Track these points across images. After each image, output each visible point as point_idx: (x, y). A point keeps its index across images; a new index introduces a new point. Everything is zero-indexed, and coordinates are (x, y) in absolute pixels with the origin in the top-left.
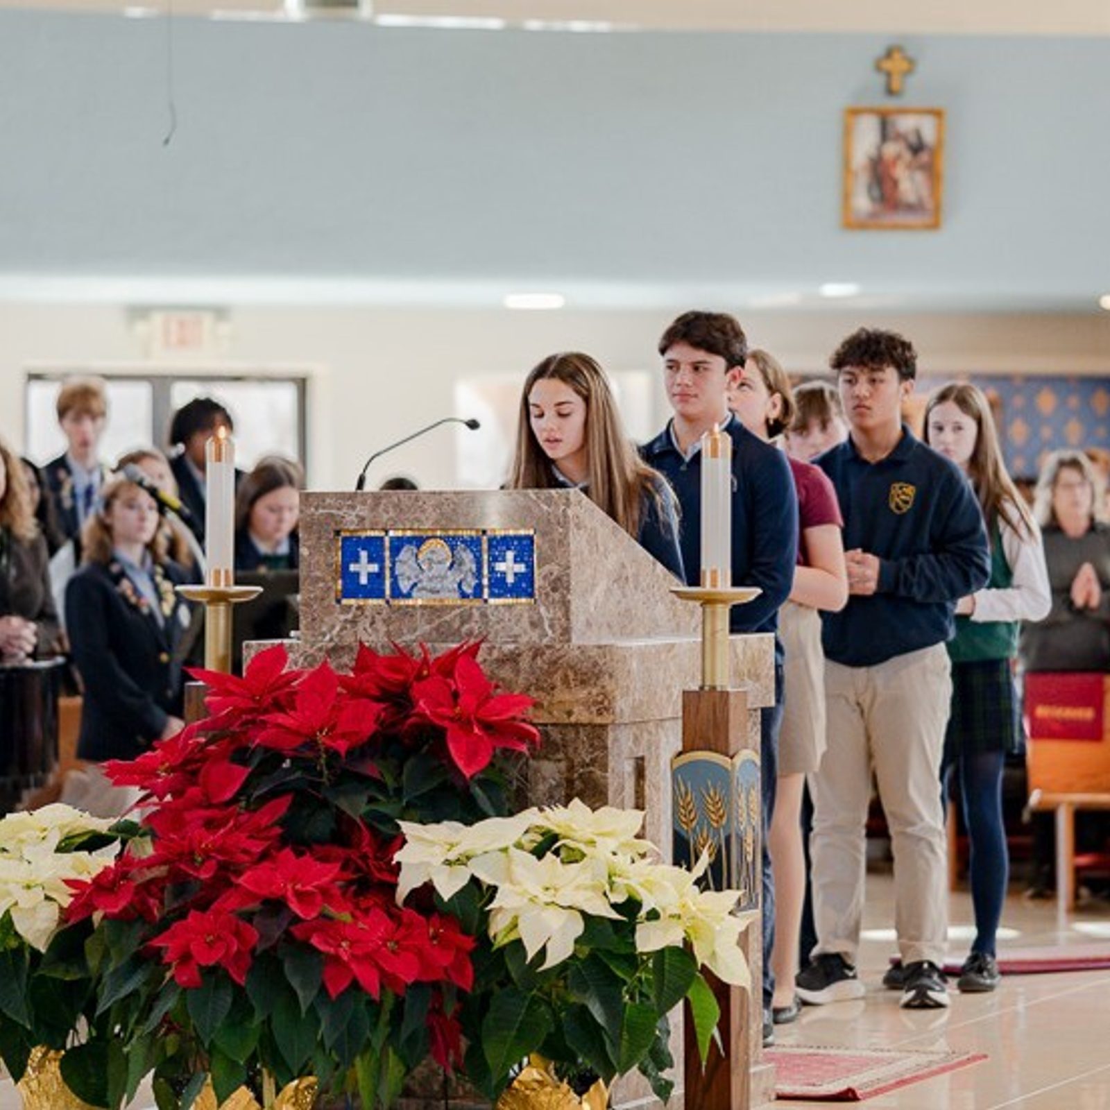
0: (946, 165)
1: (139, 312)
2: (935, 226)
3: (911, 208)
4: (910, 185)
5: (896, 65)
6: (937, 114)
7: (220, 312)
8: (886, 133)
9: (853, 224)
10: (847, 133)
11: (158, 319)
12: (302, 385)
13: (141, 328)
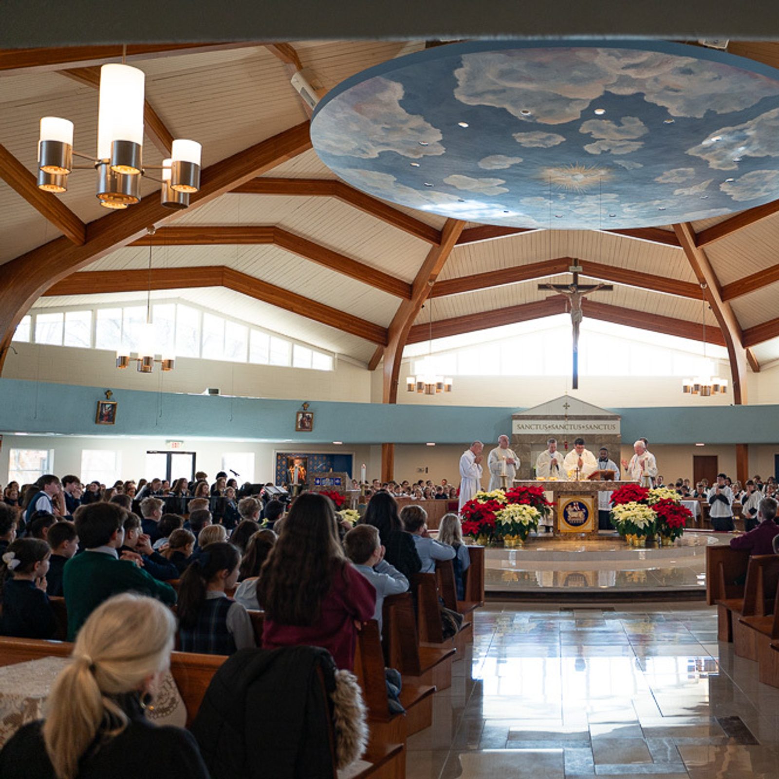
0: (314, 421)
1: (168, 441)
2: (311, 431)
3: (307, 428)
4: (307, 424)
5: (306, 406)
6: (312, 413)
7: (182, 442)
8: (303, 416)
9: (297, 430)
10: (297, 416)
11: (171, 443)
12: (194, 454)
13: (168, 444)
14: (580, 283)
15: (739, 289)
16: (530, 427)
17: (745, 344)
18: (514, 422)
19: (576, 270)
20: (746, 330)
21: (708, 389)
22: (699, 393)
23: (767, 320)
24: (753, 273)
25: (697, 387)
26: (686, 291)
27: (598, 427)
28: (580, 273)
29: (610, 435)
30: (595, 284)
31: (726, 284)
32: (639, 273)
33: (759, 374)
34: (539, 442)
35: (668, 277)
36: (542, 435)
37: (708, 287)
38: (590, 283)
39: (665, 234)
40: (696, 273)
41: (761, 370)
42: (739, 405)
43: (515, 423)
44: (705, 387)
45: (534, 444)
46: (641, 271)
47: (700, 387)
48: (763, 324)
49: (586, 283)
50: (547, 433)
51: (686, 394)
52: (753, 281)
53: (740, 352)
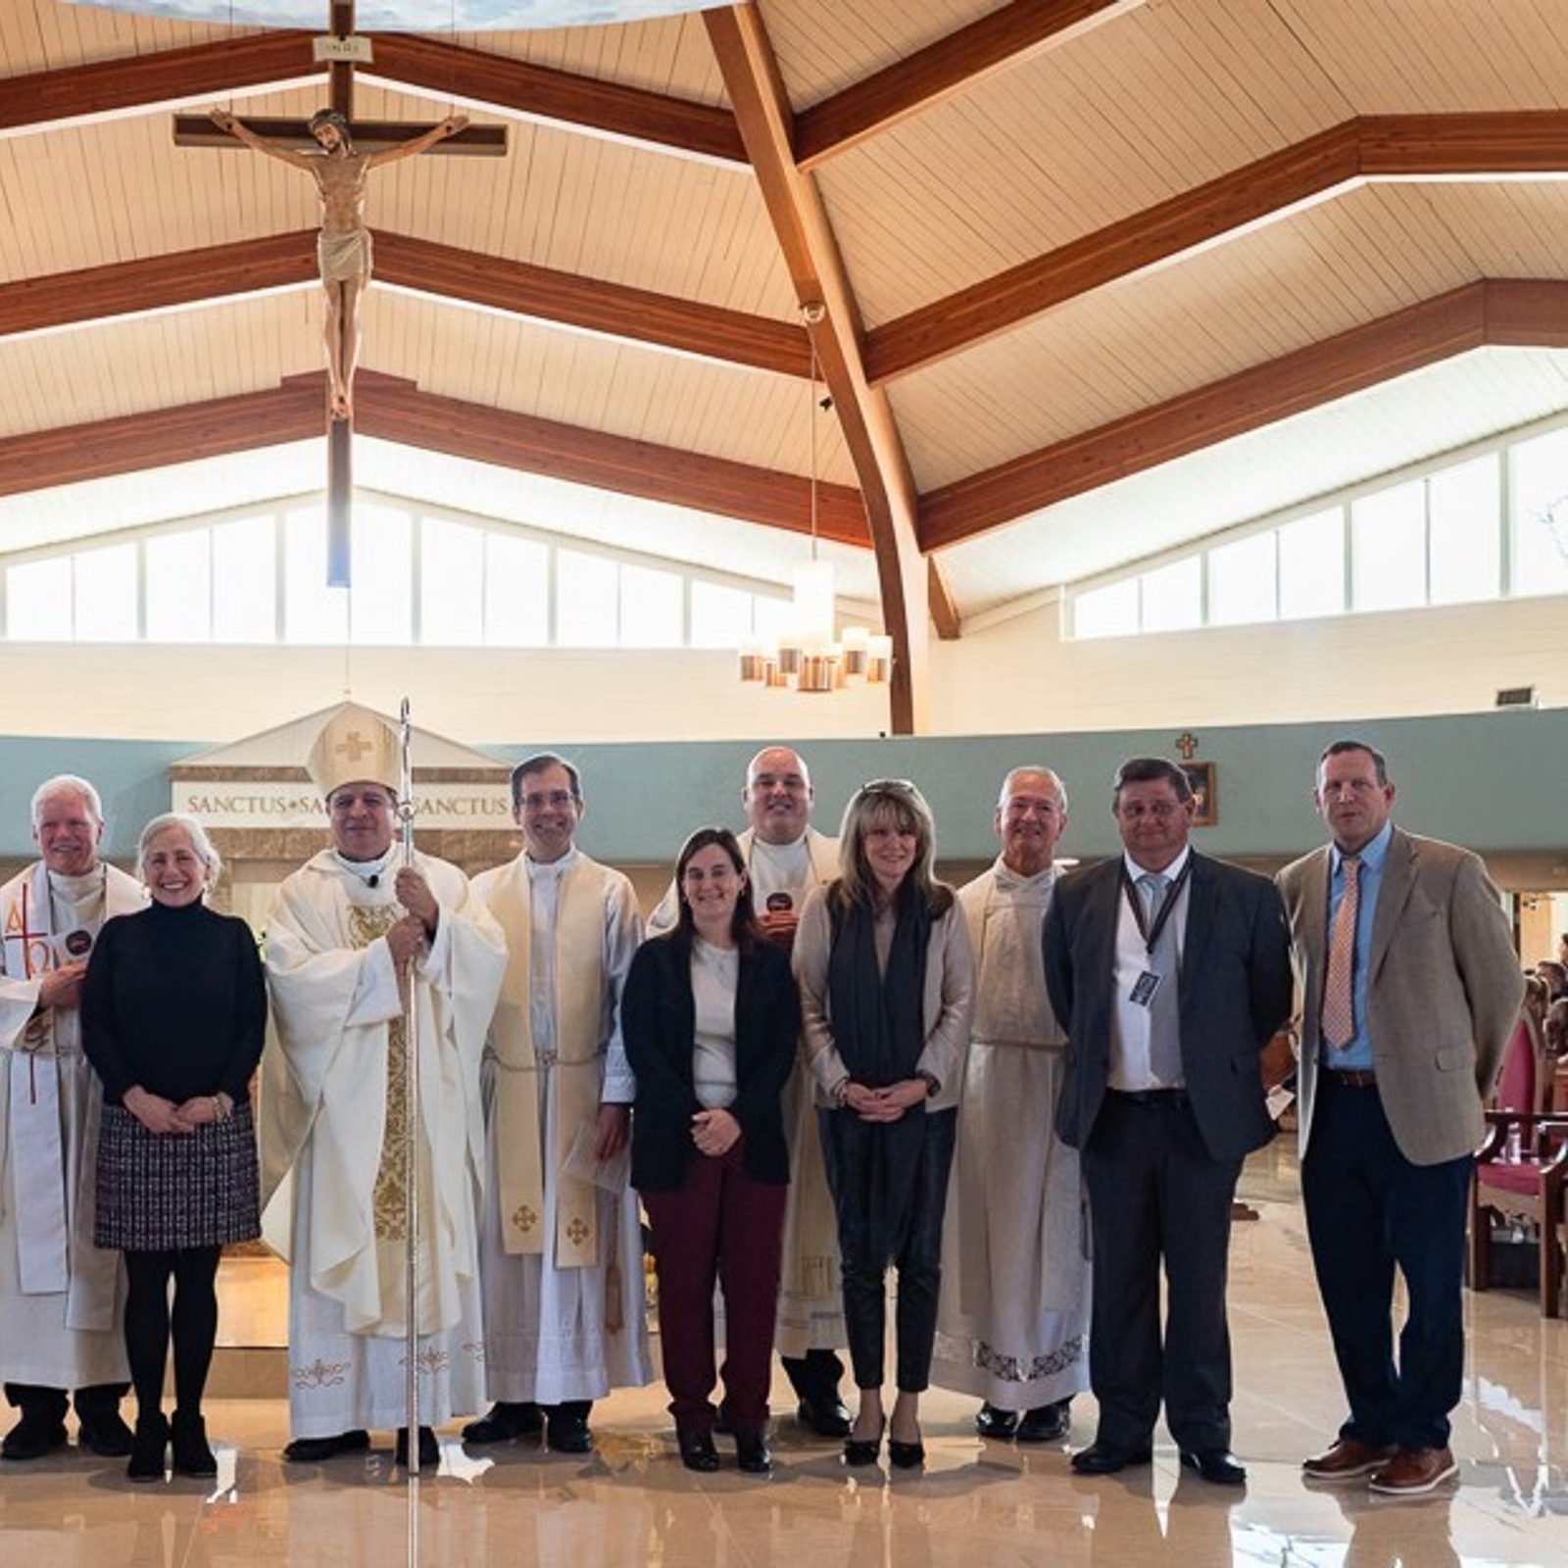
14: (362, 111)
15: (925, 336)
16: (230, 806)
17: (927, 541)
18: (176, 786)
19: (343, 56)
20: (932, 494)
21: (823, 667)
22: (793, 680)
23: (1003, 460)
24: (977, 280)
25: (789, 660)
26: (747, 346)
27: (451, 808)
28: (363, 67)
29: (489, 832)
30: (426, 118)
31: (884, 320)
32: (591, 283)
33: (955, 644)
34: (260, 856)
35: (689, 296)
36: (269, 831)
37: (827, 314)
38: (410, 117)
39: (688, 114)
40: (790, 260)
41: (963, 633)
42: (907, 737)
43: (181, 791)
44: (817, 661)
45: (241, 861)
46: (599, 275)
47: (799, 663)
48: (989, 472)
49: (392, 116)
50: (286, 825)
51: (749, 683)
52: (977, 306)
53: (912, 563)
